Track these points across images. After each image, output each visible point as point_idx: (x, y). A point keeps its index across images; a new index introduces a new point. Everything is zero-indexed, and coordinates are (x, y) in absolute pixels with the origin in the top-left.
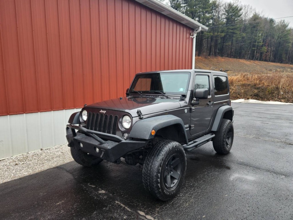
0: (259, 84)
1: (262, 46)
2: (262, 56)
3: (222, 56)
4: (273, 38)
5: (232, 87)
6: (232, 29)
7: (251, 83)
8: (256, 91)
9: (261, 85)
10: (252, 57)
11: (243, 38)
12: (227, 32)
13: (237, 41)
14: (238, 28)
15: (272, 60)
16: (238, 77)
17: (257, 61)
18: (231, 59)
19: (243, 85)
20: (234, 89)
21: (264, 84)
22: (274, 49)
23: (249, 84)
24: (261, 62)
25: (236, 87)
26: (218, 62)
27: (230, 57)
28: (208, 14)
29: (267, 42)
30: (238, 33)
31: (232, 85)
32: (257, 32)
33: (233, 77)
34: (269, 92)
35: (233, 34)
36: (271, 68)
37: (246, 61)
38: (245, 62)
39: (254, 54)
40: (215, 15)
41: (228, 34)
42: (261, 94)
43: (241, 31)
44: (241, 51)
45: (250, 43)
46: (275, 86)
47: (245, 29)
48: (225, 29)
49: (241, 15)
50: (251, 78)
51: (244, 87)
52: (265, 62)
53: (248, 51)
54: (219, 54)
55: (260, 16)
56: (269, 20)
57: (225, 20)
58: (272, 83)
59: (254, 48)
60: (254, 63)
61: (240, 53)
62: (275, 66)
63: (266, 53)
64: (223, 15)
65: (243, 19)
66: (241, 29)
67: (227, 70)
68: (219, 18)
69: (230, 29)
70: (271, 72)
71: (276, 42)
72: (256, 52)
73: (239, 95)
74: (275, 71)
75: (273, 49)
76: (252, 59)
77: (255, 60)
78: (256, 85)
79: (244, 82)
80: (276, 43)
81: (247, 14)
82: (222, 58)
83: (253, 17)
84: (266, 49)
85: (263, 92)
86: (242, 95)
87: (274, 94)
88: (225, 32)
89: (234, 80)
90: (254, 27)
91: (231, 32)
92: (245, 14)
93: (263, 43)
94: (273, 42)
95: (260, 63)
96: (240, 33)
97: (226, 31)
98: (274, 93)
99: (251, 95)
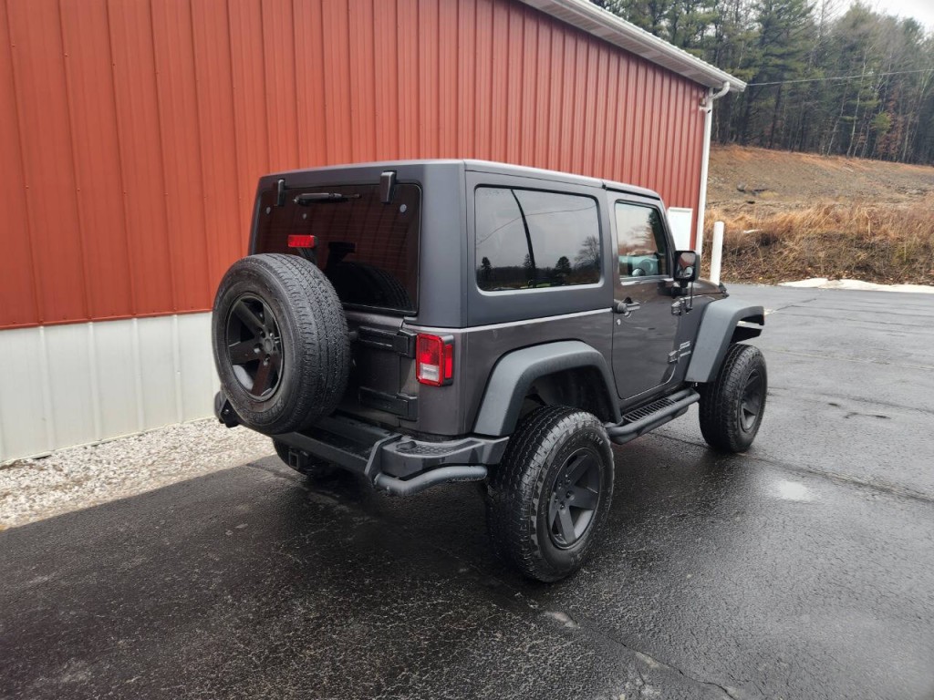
0: (874, 235)
1: (876, 111)
2: (874, 141)
3: (744, 143)
4: (914, 84)
5: (791, 244)
6: (781, 56)
7: (848, 232)
8: (863, 255)
9: (878, 238)
10: (843, 147)
11: (814, 84)
12: (765, 65)
13: (792, 94)
14: (798, 52)
15: (906, 156)
16: (809, 215)
17: (857, 159)
18: (773, 153)
19: (825, 238)
20: (796, 248)
21: (886, 234)
22: (917, 120)
23: (841, 235)
24: (870, 161)
25: (804, 244)
26: (731, 164)
27: (770, 148)
28: (704, 7)
29: (893, 97)
30: (800, 69)
31: (791, 237)
32: (860, 64)
33: (793, 213)
34: (900, 257)
35: (783, 70)
36: (903, 182)
37: (823, 159)
38: (820, 161)
39: (850, 137)
40: (725, 10)
41: (766, 73)
42: (878, 264)
43: (807, 60)
44: (805, 126)
45: (838, 100)
46: (919, 240)
47: (820, 58)
48: (758, 54)
49: (811, 8)
50: (847, 216)
51: (828, 243)
52: (884, 162)
53: (831, 125)
54: (735, 136)
55: (872, 11)
56: (902, 25)
57: (757, 27)
58: (911, 232)
59: (848, 118)
60: (849, 166)
61: (803, 134)
62: (917, 176)
63: (888, 132)
64: (752, 10)
65: (818, 23)
66: (807, 55)
67: (761, 188)
68: (738, 18)
69: (772, 55)
70: (903, 196)
71: (923, 97)
72: (857, 131)
73: (810, 265)
74: (915, 191)
75: (910, 120)
76: (843, 153)
77: (851, 154)
78: (862, 239)
79: (826, 230)
80: (923, 101)
81: (829, 6)
82: (745, 150)
83: (848, 13)
84: (888, 118)
85: (882, 257)
86: (819, 268)
87: (917, 265)
88: (755, 66)
89: (795, 221)
90: (852, 48)
91: (776, 66)
92: (824, 6)
93: (880, 101)
94: (914, 96)
95: (870, 166)
96: (806, 69)
97: (761, 63)
98: (917, 260)
99: (848, 268)
